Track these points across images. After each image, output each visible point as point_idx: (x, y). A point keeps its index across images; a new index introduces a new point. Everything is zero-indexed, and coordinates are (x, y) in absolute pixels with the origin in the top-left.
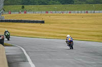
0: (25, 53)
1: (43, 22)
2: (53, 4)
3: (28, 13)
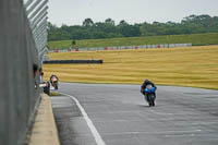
0: (78, 104)
1: (101, 62)
2: (113, 37)
3: (81, 51)
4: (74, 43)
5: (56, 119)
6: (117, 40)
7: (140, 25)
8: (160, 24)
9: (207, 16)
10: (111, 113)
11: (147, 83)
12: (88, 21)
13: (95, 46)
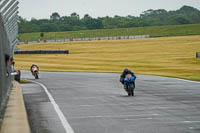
0: (46, 91)
1: (67, 52)
2: (79, 29)
3: (49, 42)
4: (42, 35)
5: (26, 104)
6: (81, 33)
7: (103, 19)
8: (120, 18)
9: (163, 11)
10: (76, 98)
11: (126, 72)
12: (55, 15)
13: (61, 38)
